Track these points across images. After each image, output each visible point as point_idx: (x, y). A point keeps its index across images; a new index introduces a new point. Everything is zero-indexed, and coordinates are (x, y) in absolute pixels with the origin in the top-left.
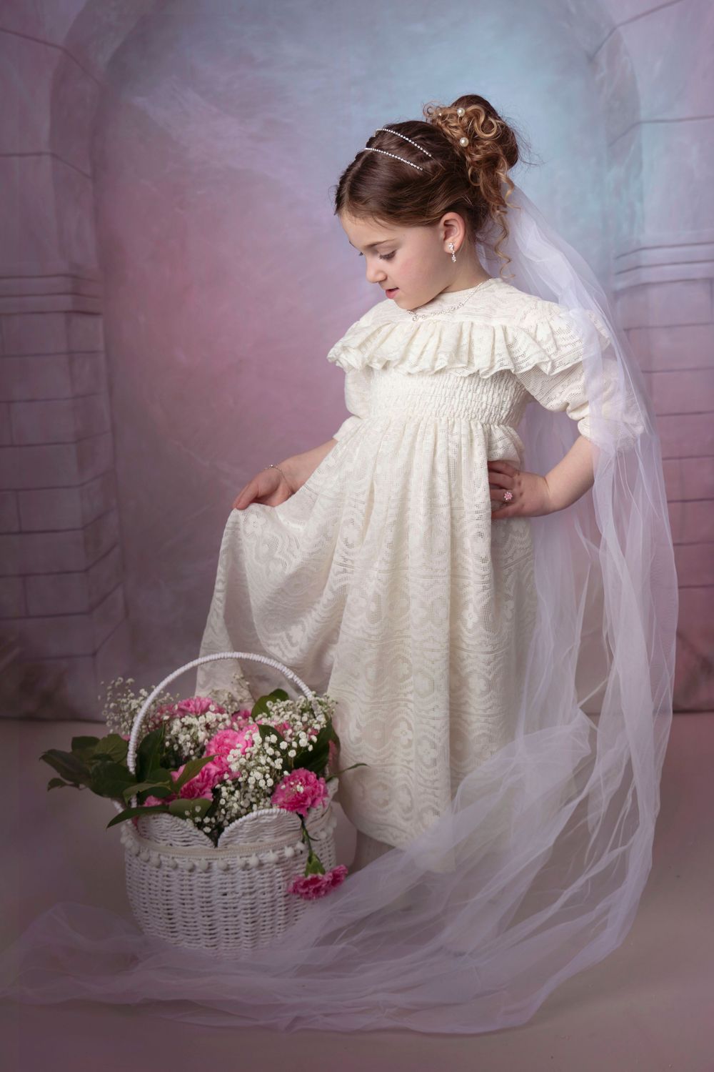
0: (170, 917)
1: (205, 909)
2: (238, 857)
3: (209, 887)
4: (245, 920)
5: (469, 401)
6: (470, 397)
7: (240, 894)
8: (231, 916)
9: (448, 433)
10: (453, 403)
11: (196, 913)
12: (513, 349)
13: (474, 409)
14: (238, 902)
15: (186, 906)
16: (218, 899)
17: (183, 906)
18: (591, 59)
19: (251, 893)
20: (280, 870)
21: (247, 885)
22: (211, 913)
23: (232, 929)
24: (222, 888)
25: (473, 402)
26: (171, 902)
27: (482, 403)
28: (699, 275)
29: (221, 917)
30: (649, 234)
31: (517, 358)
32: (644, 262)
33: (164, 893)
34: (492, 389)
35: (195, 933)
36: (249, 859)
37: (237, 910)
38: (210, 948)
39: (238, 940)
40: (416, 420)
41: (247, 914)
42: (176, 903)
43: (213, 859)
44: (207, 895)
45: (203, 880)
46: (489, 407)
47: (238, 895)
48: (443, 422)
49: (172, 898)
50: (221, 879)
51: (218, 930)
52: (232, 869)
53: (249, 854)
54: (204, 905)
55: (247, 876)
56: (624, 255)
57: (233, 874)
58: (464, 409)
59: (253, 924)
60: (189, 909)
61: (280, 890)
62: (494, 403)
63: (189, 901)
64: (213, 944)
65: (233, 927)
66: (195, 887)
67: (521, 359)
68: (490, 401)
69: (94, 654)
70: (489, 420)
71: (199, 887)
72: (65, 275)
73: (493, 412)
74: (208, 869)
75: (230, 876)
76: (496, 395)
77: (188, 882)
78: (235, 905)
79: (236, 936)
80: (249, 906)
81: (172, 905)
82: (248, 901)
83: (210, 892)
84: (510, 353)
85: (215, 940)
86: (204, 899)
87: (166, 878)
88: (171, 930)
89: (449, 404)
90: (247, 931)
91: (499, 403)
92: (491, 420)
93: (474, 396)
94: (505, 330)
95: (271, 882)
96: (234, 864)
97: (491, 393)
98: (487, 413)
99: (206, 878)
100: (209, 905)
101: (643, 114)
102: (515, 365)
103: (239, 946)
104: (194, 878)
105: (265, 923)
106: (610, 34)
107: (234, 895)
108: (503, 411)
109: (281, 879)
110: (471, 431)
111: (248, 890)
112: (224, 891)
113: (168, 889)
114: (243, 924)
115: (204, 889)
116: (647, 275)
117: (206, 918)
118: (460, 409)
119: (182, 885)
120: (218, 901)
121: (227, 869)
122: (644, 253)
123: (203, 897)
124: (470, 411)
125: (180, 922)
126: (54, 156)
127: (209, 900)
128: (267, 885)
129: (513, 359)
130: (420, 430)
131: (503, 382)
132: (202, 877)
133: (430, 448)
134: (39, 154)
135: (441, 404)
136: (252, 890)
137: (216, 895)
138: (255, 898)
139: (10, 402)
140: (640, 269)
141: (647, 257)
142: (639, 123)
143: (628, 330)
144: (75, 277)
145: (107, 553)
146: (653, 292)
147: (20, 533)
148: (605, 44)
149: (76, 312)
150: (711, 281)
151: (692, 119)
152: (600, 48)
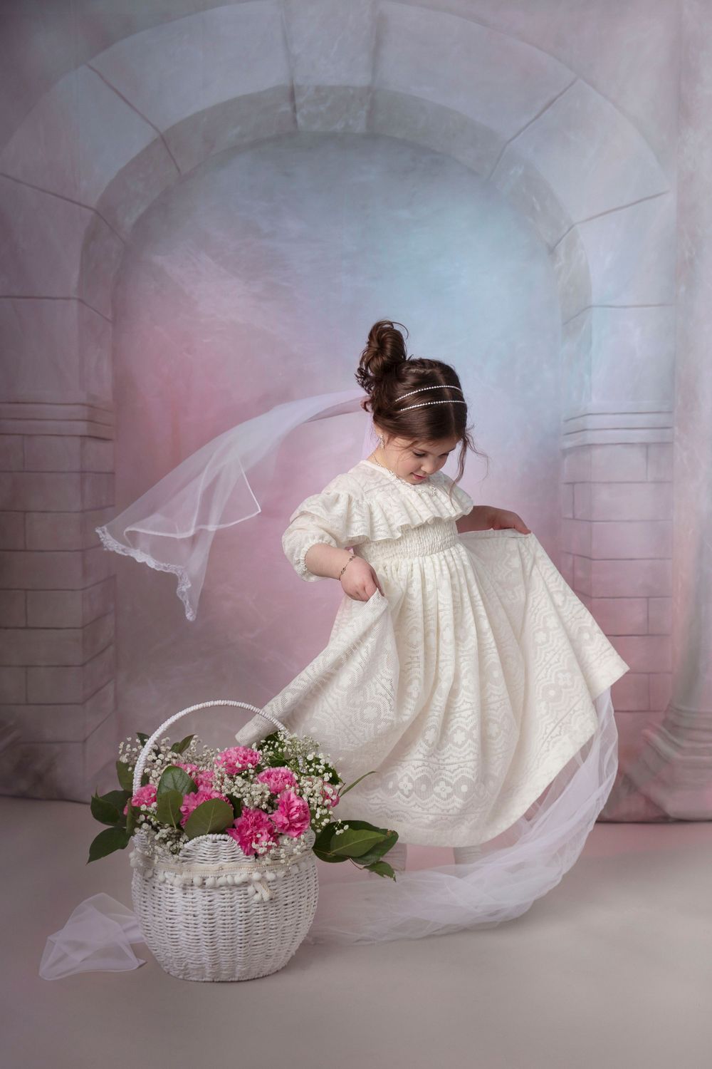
18: (552, 251)
28: (637, 440)
30: (594, 403)
32: (589, 426)
56: (573, 419)
69: (85, 741)
72: (83, 404)
101: (594, 300)
106: (569, 230)
116: (591, 437)
122: (590, 417)
126: (80, 301)
134: (68, 299)
139: (25, 512)
140: (586, 432)
141: (592, 422)
142: (590, 307)
143: (573, 484)
144: (91, 406)
145: (103, 651)
146: (597, 452)
147: (26, 628)
148: (564, 238)
149: (90, 437)
150: (646, 445)
151: (637, 306)
152: (559, 241)
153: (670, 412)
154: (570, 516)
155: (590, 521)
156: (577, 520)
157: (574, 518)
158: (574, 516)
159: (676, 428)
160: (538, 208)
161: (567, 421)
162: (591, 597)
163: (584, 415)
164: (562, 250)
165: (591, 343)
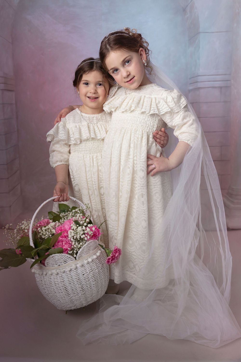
0: (66, 290)
1: (79, 282)
2: (84, 260)
3: (78, 274)
4: (92, 281)
5: (143, 123)
6: (143, 121)
7: (89, 273)
8: (88, 281)
9: (135, 133)
10: (137, 123)
11: (76, 285)
12: (158, 105)
13: (144, 126)
14: (89, 276)
15: (71, 284)
16: (82, 277)
17: (70, 284)
18: (184, 10)
19: (92, 271)
20: (98, 260)
21: (90, 269)
22: (81, 283)
23: (89, 286)
24: (82, 273)
25: (144, 124)
26: (66, 284)
27: (147, 124)
28: (217, 86)
29: (84, 283)
30: (201, 71)
31: (160, 109)
32: (199, 80)
33: (62, 282)
34: (150, 120)
35: (77, 292)
36: (88, 260)
37: (89, 278)
38: (83, 295)
39: (92, 289)
40: (125, 128)
41: (92, 279)
42: (67, 284)
43: (76, 264)
44: (78, 277)
45: (75, 272)
46: (149, 126)
47: (88, 273)
48: (133, 130)
49: (65, 283)
50: (81, 270)
51: (84, 288)
52: (83, 265)
53: (87, 258)
54: (78, 280)
55: (89, 266)
56: (193, 78)
57: (84, 267)
58: (141, 125)
59: (95, 282)
60: (72, 284)
61: (99, 268)
62: (151, 125)
63: (72, 282)
64: (84, 293)
65: (89, 285)
66: (73, 276)
67: (161, 109)
68: (150, 124)
69: (10, 207)
70: (149, 131)
71: (74, 275)
72: (2, 77)
73: (151, 128)
74: (76, 268)
75: (84, 268)
76: (152, 122)
77: (70, 275)
78: (88, 277)
79: (91, 288)
80: (93, 276)
81: (66, 285)
82: (92, 274)
83: (78, 276)
84: (157, 107)
85: (84, 292)
86: (77, 279)
87: (61, 277)
88: (68, 294)
89: (136, 123)
90: (94, 285)
91: (153, 125)
92: (150, 131)
93: (144, 121)
94: (156, 99)
95: (96, 265)
96: (84, 263)
97: (150, 121)
98: (149, 128)
99: (76, 271)
100: (80, 280)
101: (201, 30)
102: (159, 111)
103: (92, 291)
104: (71, 273)
105: (98, 280)
106: (192, 1)
107: (87, 274)
108: (154, 128)
109: (99, 264)
110: (143, 134)
111: (91, 270)
112: (83, 273)
113: (63, 280)
114: (92, 283)
115: (76, 275)
116: (200, 85)
117: (80, 285)
118: (139, 125)
119: (68, 277)
120: (82, 278)
121: (82, 266)
122: (199, 77)
123: (76, 278)
124: (143, 126)
125: (70, 290)
127: (79, 278)
128: (96, 267)
129: (158, 109)
130: (126, 132)
131: (154, 118)
132: (74, 272)
133: (129, 138)
135: (133, 123)
136: (92, 270)
137: (81, 276)
138: (94, 272)
140: (198, 83)
141: (200, 79)
142: (199, 33)
144: (5, 78)
145: (15, 173)
146: (202, 91)
148: (189, 5)
149: (5, 90)
150: (221, 88)
151: (217, 32)
152: (187, 6)
153: (230, 74)
159: (232, 81)
161: (190, 79)
163: (197, 76)
164: (188, 10)
165: (199, 47)
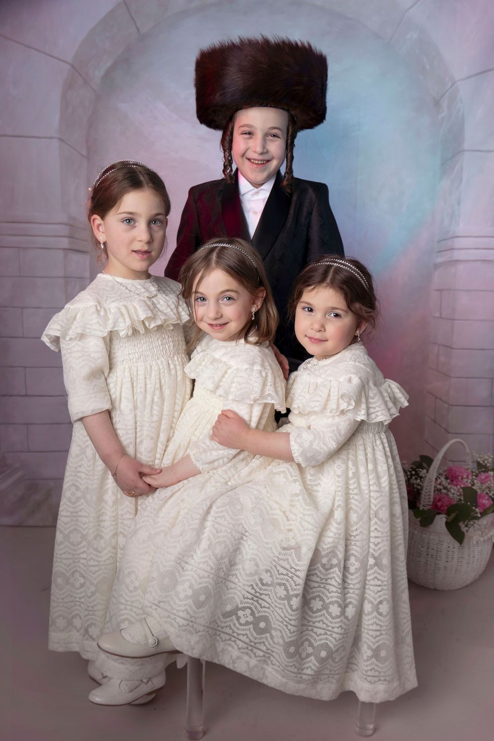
18: (437, 103)
30: (462, 228)
32: (456, 246)
56: (444, 240)
72: (65, 224)
101: (466, 145)
106: (452, 86)
116: (458, 255)
122: (457, 239)
126: (61, 140)
134: (50, 138)
139: (23, 308)
140: (452, 251)
141: (459, 243)
142: (463, 151)
143: (441, 291)
144: (72, 226)
146: (461, 267)
147: (26, 395)
148: (447, 94)
149: (71, 250)
152: (443, 96)
154: (438, 315)
155: (453, 320)
156: (443, 318)
157: (440, 317)
158: (441, 314)
160: (428, 67)
161: (439, 242)
162: (451, 377)
163: (451, 238)
164: (445, 103)
165: (461, 180)
